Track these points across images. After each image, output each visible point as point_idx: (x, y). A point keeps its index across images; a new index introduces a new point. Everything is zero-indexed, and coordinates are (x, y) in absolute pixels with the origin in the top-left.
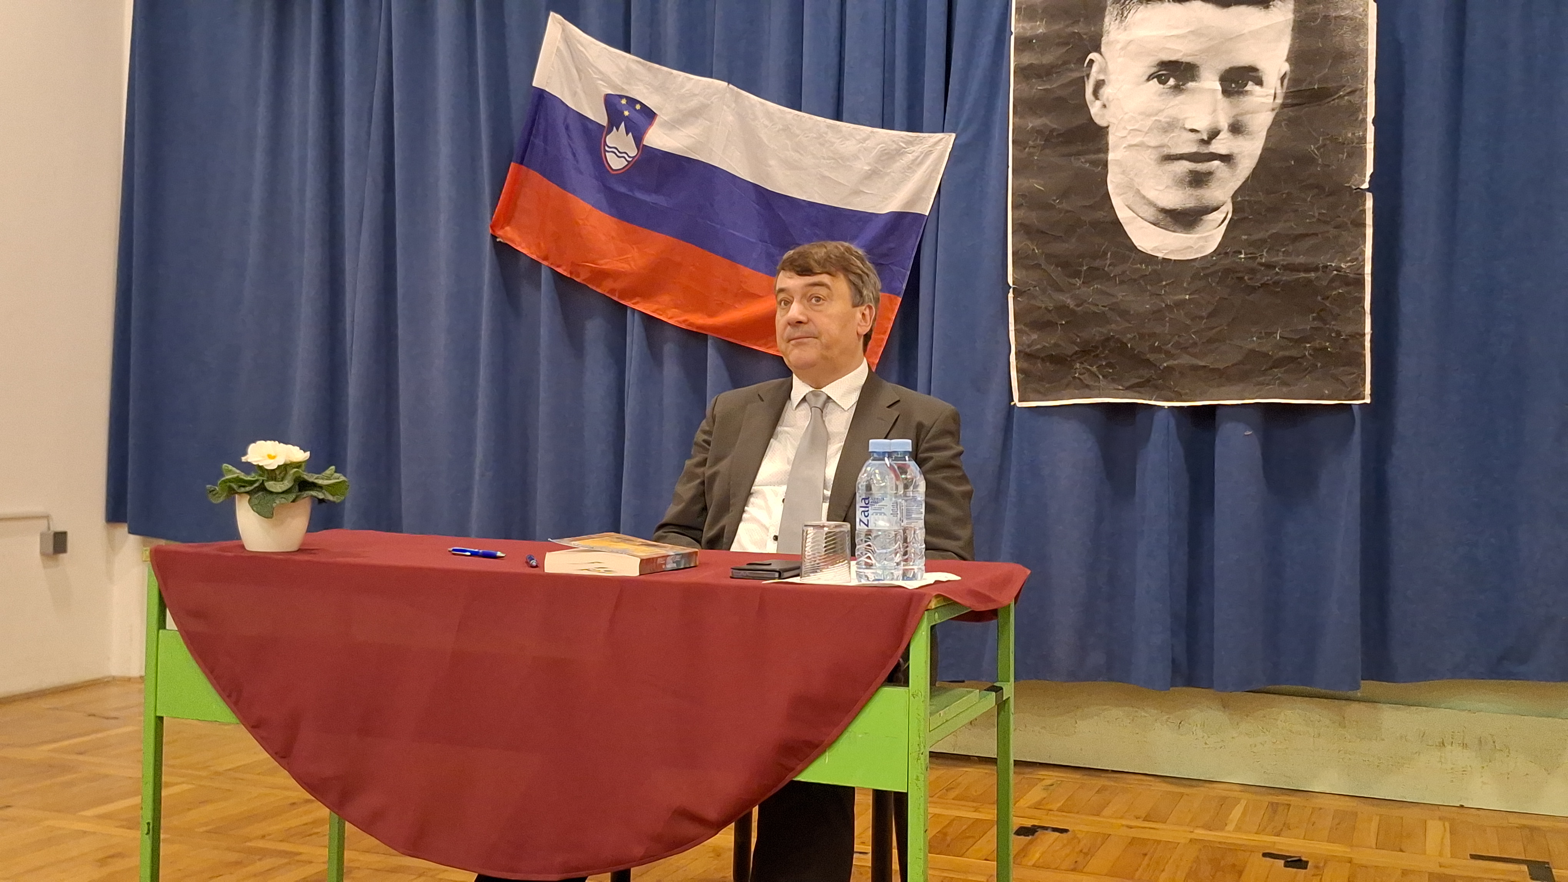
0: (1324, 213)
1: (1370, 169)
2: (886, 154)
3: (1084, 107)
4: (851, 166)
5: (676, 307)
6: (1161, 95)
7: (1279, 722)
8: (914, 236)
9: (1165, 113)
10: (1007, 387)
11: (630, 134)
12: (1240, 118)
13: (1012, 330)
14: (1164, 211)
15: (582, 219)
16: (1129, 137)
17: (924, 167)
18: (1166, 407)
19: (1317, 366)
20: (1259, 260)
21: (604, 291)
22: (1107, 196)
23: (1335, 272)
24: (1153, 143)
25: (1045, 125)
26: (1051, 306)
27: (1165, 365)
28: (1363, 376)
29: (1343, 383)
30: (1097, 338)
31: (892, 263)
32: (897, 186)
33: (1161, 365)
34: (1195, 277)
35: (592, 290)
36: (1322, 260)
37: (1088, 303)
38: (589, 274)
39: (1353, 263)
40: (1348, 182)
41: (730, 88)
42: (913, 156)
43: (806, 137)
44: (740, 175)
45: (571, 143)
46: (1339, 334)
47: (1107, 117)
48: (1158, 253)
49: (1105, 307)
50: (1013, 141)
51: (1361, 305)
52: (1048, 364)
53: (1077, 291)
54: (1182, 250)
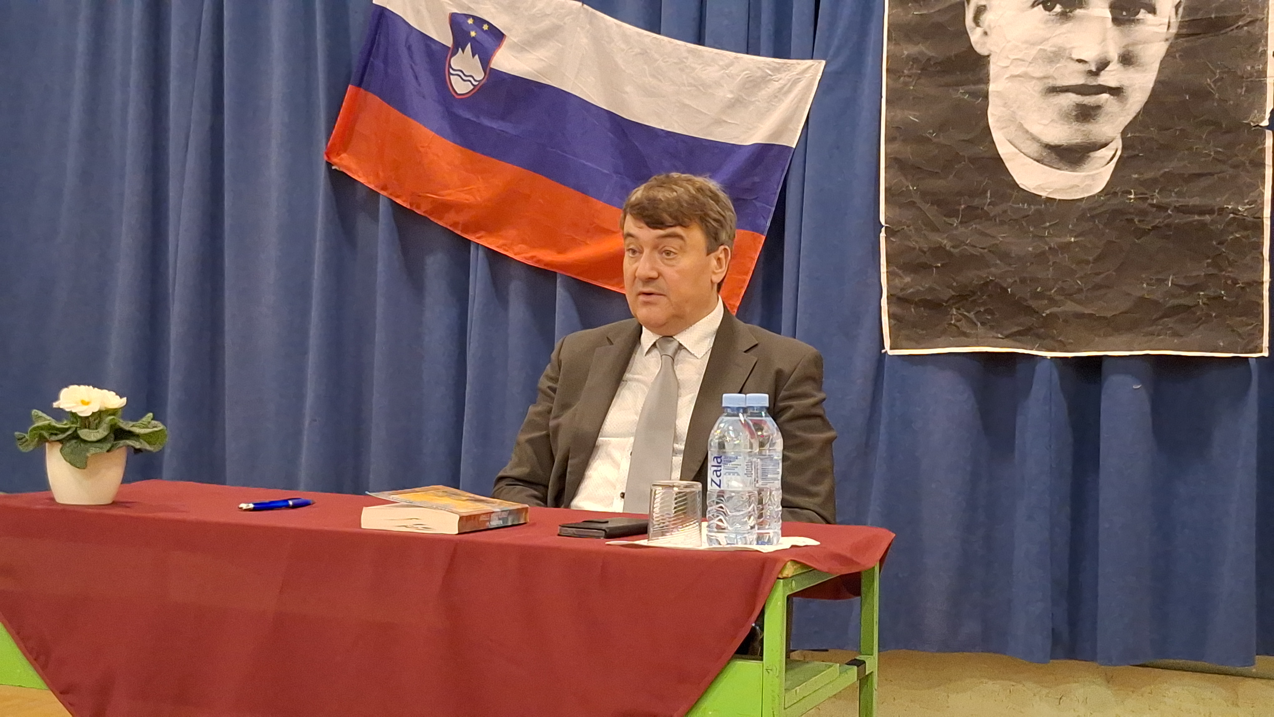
0: (1220, 151)
1: (1270, 105)
2: (751, 81)
3: (964, 34)
4: (713, 94)
5: (523, 242)
6: (1047, 22)
7: (1166, 699)
8: (780, 170)
9: (1051, 42)
11: (477, 56)
12: (1130, 48)
13: (884, 273)
14: (1048, 147)
15: (423, 147)
16: (1011, 67)
17: (792, 96)
19: (1211, 315)
20: (1149, 201)
21: (446, 224)
22: (987, 130)
23: (1232, 215)
24: (1038, 74)
25: (921, 53)
26: (926, 247)
27: (1048, 312)
28: (1261, 327)
29: (1240, 335)
30: (975, 282)
31: (755, 199)
32: (762, 115)
33: (1043, 313)
34: (1082, 218)
35: (434, 223)
36: (1217, 202)
37: (967, 245)
38: (430, 207)
39: (1250, 205)
40: (1246, 118)
41: (584, 9)
42: (780, 84)
43: (664, 62)
44: (595, 101)
45: (413, 65)
46: (1235, 282)
47: (988, 45)
48: (1041, 191)
49: (984, 248)
50: (887, 70)
51: (1259, 251)
52: (922, 309)
53: (955, 232)
54: (1068, 189)
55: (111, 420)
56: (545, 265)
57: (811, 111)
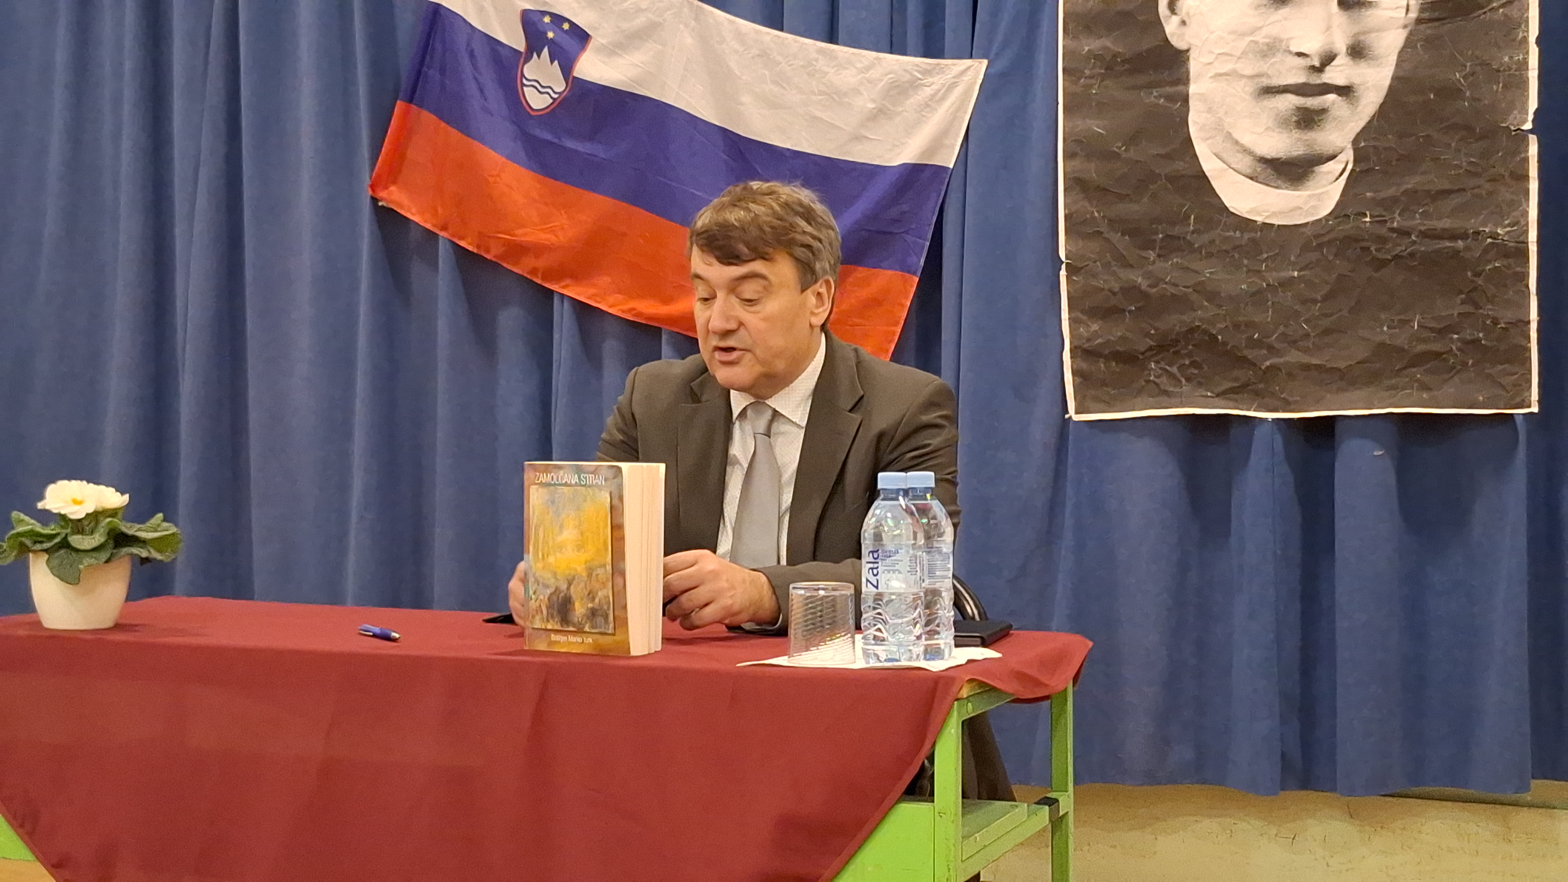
0: (1472, 162)
1: (1533, 104)
2: (896, 87)
3: (1157, 24)
4: (850, 104)
5: (620, 293)
6: (1258, 7)
7: (1422, 836)
8: (934, 195)
9: (1265, 31)
10: (1059, 394)
11: (556, 63)
12: (1362, 38)
13: (1065, 317)
14: (1264, 160)
15: (493, 176)
16: (1216, 64)
17: (947, 105)
18: (1270, 420)
19: (1468, 363)
20: (1388, 224)
21: (523, 270)
22: (1188, 142)
23: (1489, 240)
24: (1248, 72)
25: (1105, 48)
26: (1116, 287)
27: (1268, 363)
28: (1529, 376)
30: (1177, 329)
31: (905, 232)
32: (911, 128)
33: (1262, 365)
34: (1306, 247)
35: (507, 269)
36: (1472, 224)
37: (1166, 283)
38: (503, 249)
39: (1512, 227)
40: (1505, 120)
42: (932, 90)
43: (790, 65)
44: (703, 116)
45: (476, 75)
46: (1495, 322)
47: (1187, 38)
48: (1255, 216)
49: (1188, 287)
50: (1064, 70)
51: (1524, 282)
52: (1114, 364)
53: (1150, 267)
54: (1287, 213)
55: (110, 522)
56: (646, 318)
57: (971, 122)
